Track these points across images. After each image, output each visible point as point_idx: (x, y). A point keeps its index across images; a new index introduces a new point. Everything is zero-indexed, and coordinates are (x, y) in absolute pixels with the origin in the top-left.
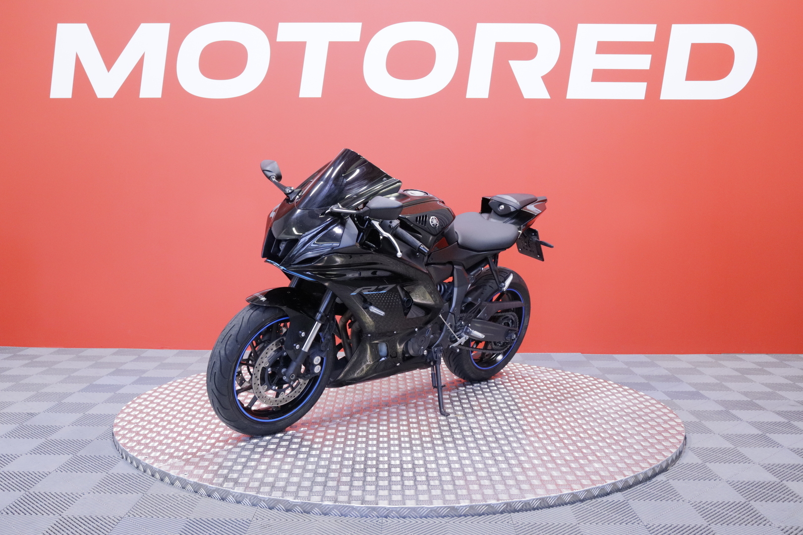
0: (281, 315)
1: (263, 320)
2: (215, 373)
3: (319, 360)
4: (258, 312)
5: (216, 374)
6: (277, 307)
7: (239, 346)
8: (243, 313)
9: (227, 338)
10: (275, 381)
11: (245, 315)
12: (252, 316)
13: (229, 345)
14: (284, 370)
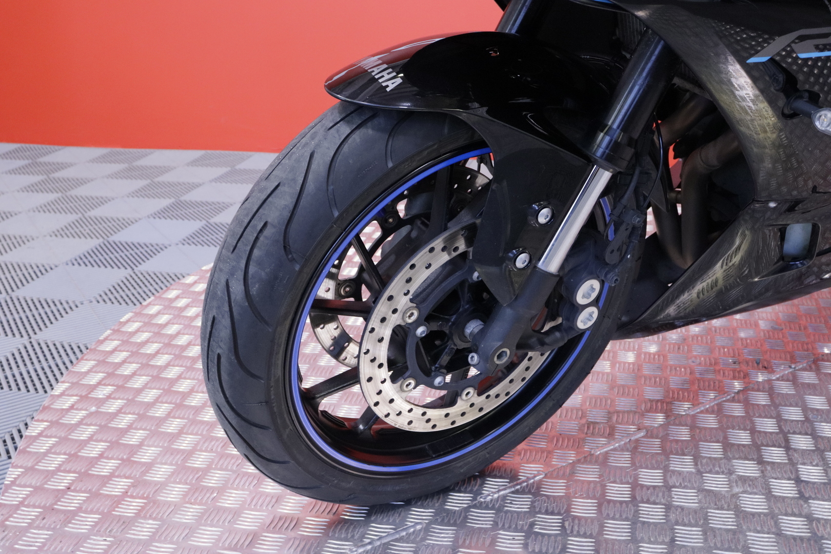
0: (461, 142)
1: (390, 165)
2: (219, 357)
3: (593, 289)
4: (367, 132)
5: (223, 360)
6: (445, 115)
7: (297, 268)
8: (313, 138)
9: (250, 236)
10: (445, 359)
11: (318, 145)
12: (346, 148)
13: (260, 264)
14: (473, 327)
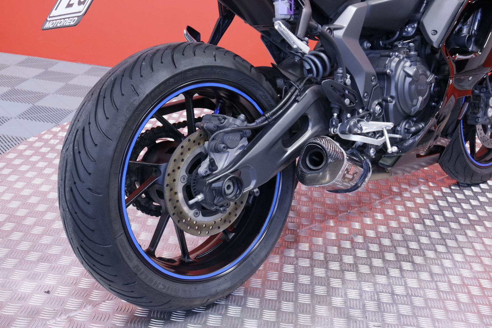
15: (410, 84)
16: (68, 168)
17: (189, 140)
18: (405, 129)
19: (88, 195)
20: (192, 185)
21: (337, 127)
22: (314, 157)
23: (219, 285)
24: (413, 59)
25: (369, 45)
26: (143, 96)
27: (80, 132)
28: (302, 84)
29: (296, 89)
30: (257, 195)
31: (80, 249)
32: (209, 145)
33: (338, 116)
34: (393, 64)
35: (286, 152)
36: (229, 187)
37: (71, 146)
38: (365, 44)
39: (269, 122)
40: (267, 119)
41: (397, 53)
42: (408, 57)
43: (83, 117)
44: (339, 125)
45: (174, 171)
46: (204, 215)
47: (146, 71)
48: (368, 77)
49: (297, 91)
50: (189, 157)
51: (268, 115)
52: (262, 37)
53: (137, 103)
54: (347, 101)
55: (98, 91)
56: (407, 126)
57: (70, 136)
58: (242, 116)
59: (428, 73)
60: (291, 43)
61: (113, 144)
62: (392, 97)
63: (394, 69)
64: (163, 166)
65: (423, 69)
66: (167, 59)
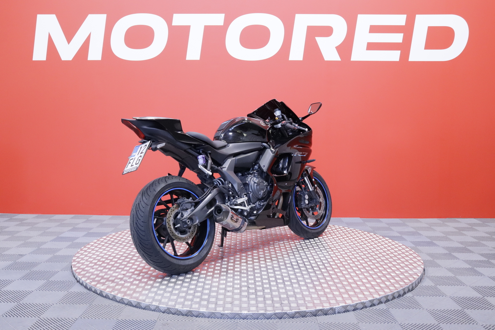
15: (257, 186)
16: (135, 217)
17: (173, 207)
18: (259, 204)
19: (142, 224)
20: (176, 223)
21: (228, 203)
22: (219, 211)
23: (189, 262)
24: (256, 177)
25: (241, 174)
26: (157, 192)
27: (138, 205)
28: (212, 187)
29: (210, 189)
30: (200, 225)
31: (140, 244)
32: (180, 208)
33: (228, 199)
34: (249, 179)
35: (208, 211)
36: (188, 222)
37: (135, 209)
38: (239, 174)
39: (201, 200)
40: (200, 199)
41: (250, 175)
42: (255, 176)
43: (138, 200)
44: (229, 202)
45: (169, 217)
46: (181, 234)
47: (157, 184)
48: (239, 184)
49: (210, 190)
50: (174, 213)
51: (200, 198)
52: (198, 175)
53: (155, 194)
54: (231, 193)
55: (142, 192)
56: (259, 203)
57: (134, 207)
58: (191, 198)
59: (264, 182)
60: (205, 172)
61: (149, 207)
62: (251, 192)
63: (249, 181)
64: (165, 218)
65: (261, 180)
66: (164, 180)
